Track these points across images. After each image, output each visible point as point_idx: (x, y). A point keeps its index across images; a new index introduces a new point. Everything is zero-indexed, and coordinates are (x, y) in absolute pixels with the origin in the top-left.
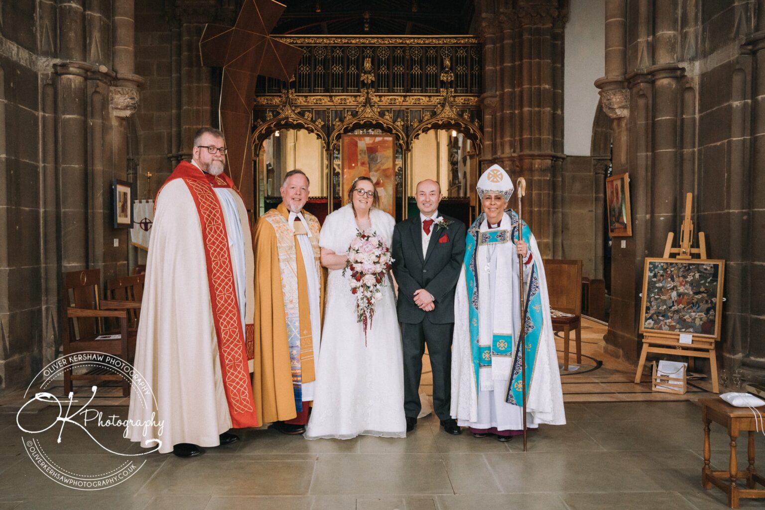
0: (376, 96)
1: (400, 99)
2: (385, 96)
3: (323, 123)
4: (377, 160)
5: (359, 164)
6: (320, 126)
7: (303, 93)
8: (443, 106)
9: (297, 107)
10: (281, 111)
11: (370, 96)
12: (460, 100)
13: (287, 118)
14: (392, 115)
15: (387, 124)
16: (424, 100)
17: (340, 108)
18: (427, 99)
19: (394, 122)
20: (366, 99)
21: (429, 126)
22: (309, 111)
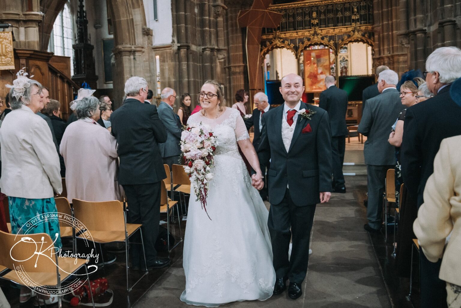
0: (319, 30)
1: (332, 30)
2: (324, 29)
3: (294, 45)
4: (321, 61)
5: (312, 64)
6: (292, 47)
7: (283, 31)
8: (354, 31)
9: (281, 38)
10: (273, 41)
11: (316, 30)
12: (363, 28)
13: (276, 44)
14: (328, 38)
15: (326, 43)
16: (344, 30)
17: (302, 37)
18: (346, 29)
19: (329, 41)
20: (314, 32)
21: (347, 42)
22: (287, 40)
